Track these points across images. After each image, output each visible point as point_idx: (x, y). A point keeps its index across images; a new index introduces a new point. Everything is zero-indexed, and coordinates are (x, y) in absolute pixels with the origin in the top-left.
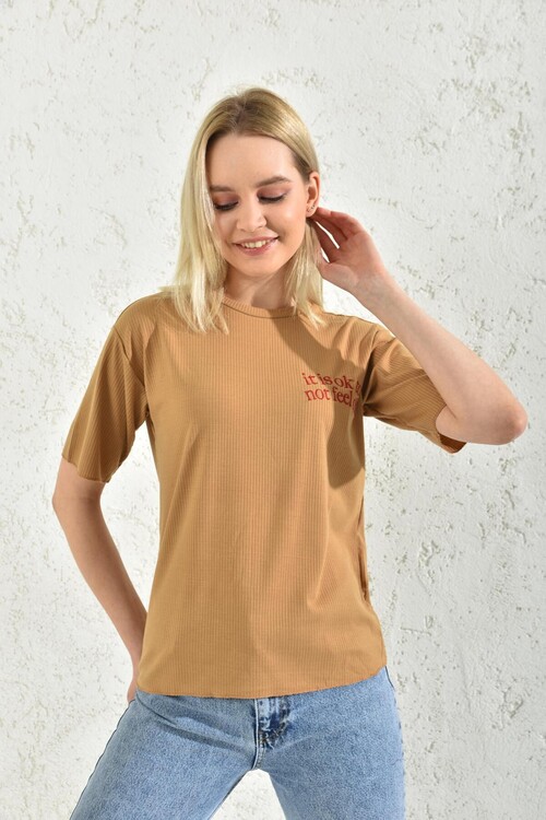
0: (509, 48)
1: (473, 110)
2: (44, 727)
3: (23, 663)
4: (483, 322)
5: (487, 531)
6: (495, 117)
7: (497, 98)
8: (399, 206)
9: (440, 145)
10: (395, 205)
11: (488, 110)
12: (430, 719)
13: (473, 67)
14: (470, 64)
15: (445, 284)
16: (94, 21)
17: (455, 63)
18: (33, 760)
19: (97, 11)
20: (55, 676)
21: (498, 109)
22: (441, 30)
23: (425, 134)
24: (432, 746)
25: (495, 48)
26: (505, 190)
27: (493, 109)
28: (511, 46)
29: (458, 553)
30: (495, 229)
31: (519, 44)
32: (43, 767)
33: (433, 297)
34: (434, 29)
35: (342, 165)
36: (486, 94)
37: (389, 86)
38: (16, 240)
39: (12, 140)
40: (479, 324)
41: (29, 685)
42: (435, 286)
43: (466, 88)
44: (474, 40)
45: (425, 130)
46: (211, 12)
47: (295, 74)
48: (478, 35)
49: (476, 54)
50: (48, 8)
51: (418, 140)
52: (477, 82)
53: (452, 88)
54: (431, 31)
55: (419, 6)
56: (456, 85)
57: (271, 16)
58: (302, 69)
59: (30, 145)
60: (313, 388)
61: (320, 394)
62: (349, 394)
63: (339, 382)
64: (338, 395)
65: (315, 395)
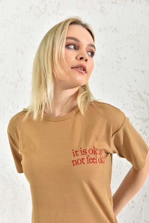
8: (145, 72)
10: (143, 72)
16: (44, 13)
19: (45, 9)
35: (125, 59)
37: (142, 31)
39: (17, 51)
46: (81, 8)
47: (109, 28)
50: (29, 9)
57: (101, 9)
58: (112, 26)
59: (22, 52)
60: (76, 158)
61: (79, 162)
62: (95, 157)
63: (91, 152)
64: (90, 159)
65: (77, 163)
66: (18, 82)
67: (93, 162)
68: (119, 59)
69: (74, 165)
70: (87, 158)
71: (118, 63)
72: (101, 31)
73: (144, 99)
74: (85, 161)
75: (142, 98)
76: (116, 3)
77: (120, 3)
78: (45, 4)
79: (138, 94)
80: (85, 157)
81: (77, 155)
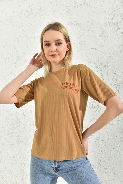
0: (120, 15)
1: (113, 29)
2: (25, 163)
3: (21, 150)
4: (117, 74)
5: (120, 119)
6: (118, 30)
7: (118, 26)
8: (98, 50)
9: (106, 36)
10: (97, 49)
11: (116, 28)
12: (108, 160)
13: (113, 19)
14: (112, 19)
15: (108, 66)
16: (31, 14)
17: (109, 19)
18: (23, 170)
19: (31, 12)
20: (28, 152)
21: (118, 28)
22: (105, 12)
23: (103, 34)
24: (109, 166)
25: (117, 15)
26: (121, 45)
27: (117, 28)
28: (121, 14)
29: (113, 124)
30: (119, 54)
31: (122, 14)
32: (26, 172)
33: (106, 69)
34: (104, 12)
35: (85, 42)
36: (115, 25)
37: (94, 24)
38: (16, 61)
39: (15, 40)
40: (116, 74)
41: (22, 154)
42: (106, 67)
43: (111, 24)
44: (113, 14)
45: (103, 33)
46: (55, 11)
47: (74, 23)
48: (113, 12)
49: (113, 17)
50: (21, 12)
51: (101, 35)
52: (113, 23)
53: (108, 24)
54: (103, 12)
55: (100, 7)
56: (109, 23)
57: (68, 11)
58: (75, 22)
59: (18, 41)
60: (63, 86)
61: (65, 87)
62: (74, 87)
63: (71, 84)
64: (70, 87)
65: (64, 88)
66: (17, 60)
67: (72, 88)
68: (81, 42)
69: (62, 89)
70: (69, 86)
71: (81, 45)
72: (69, 25)
73: (98, 66)
74: (68, 87)
75: (97, 66)
76: (77, 7)
77: (80, 7)
78: (32, 9)
79: (94, 63)
80: (68, 86)
81: (64, 85)
